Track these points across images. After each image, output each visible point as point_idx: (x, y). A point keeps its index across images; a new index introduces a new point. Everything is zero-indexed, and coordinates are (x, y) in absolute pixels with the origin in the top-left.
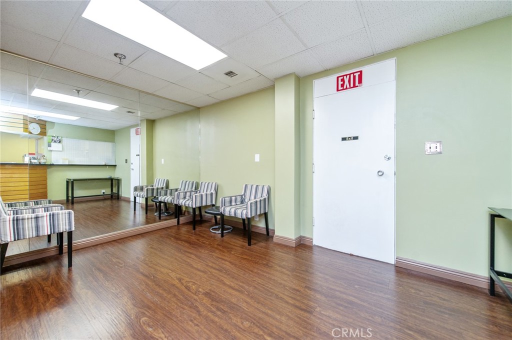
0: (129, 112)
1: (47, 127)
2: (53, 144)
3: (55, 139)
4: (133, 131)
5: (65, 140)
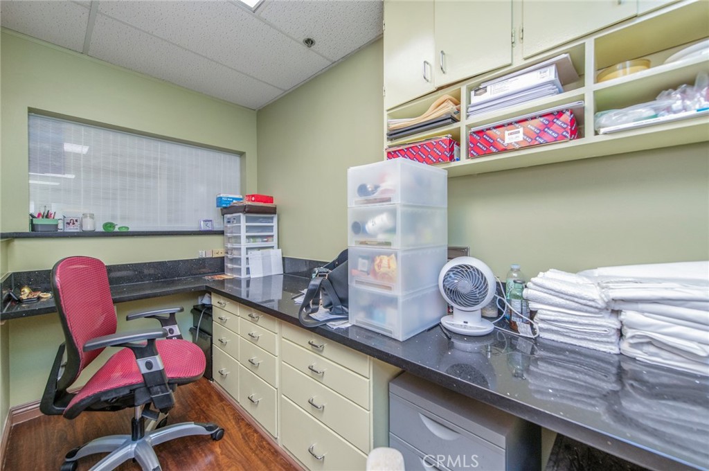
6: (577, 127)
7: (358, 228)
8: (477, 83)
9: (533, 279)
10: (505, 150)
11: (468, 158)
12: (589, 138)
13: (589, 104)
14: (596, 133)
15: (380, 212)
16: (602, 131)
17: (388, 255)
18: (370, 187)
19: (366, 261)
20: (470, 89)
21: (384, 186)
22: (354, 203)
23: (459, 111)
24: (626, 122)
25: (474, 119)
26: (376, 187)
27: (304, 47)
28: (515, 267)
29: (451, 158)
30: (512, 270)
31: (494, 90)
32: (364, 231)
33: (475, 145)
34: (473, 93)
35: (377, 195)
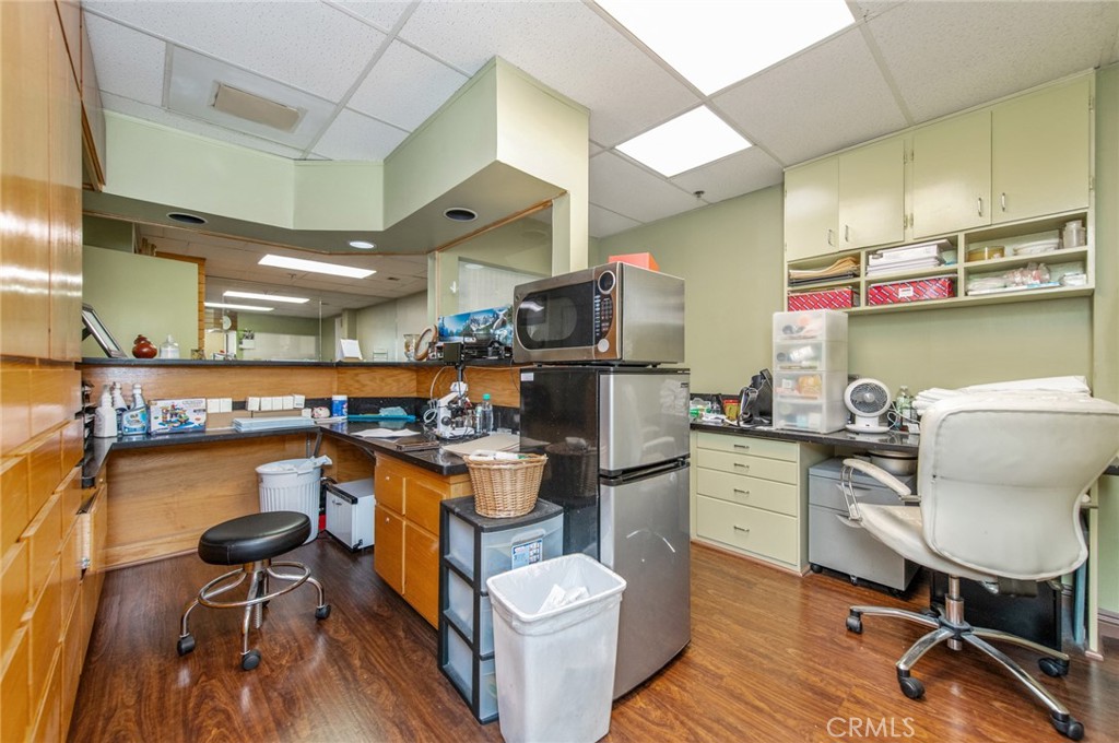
0: (391, 279)
1: (239, 320)
2: (244, 341)
3: (247, 334)
4: (337, 321)
5: (257, 335)
6: (952, 287)
7: (782, 356)
8: (873, 252)
9: (921, 393)
10: (900, 302)
11: (867, 304)
12: (961, 298)
13: (961, 275)
14: (966, 294)
15: (805, 345)
16: (970, 293)
17: (813, 376)
18: (795, 328)
19: (790, 381)
20: (868, 254)
21: (808, 328)
22: (778, 338)
23: (859, 269)
24: (986, 289)
25: (873, 276)
26: (802, 329)
27: (695, 198)
28: (904, 387)
29: (853, 305)
30: (901, 390)
31: (888, 256)
32: (789, 360)
33: (874, 296)
34: (871, 257)
35: (802, 333)
